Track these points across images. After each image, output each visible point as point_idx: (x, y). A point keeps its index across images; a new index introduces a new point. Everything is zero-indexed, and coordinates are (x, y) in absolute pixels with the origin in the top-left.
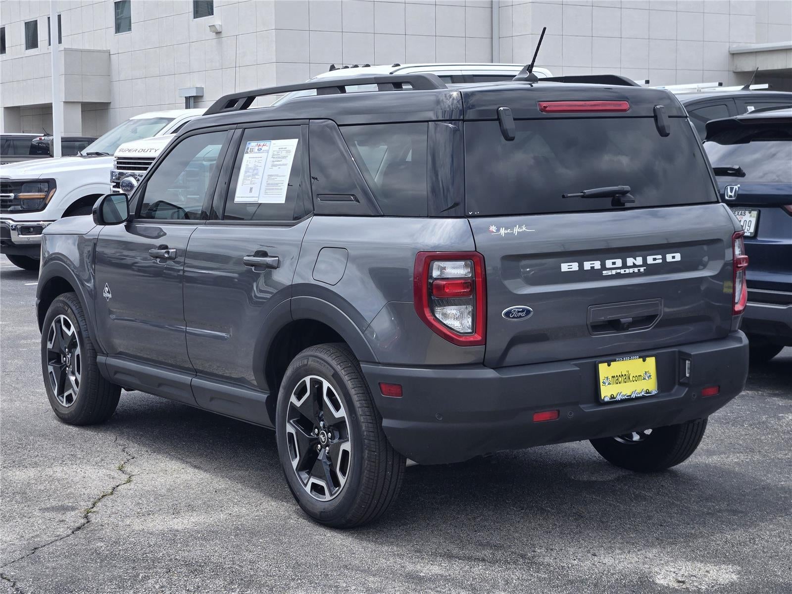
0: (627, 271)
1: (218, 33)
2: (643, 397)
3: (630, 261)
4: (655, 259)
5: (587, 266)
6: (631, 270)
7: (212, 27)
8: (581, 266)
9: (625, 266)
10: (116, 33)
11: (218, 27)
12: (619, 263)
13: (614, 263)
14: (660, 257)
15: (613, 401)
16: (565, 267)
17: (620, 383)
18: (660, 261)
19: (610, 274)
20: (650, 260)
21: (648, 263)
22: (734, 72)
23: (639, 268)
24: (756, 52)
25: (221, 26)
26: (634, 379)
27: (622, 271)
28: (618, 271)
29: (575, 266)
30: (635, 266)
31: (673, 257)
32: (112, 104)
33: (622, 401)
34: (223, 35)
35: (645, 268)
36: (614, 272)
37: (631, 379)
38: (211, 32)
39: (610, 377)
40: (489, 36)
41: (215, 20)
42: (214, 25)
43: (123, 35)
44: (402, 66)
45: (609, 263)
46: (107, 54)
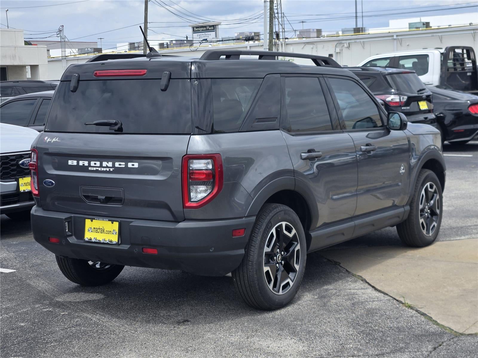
0: (103, 169)
2: (107, 244)
3: (105, 164)
4: (120, 165)
5: (81, 163)
6: (105, 169)
8: (78, 163)
9: (101, 166)
12: (98, 164)
13: (95, 164)
14: (124, 163)
15: (90, 241)
16: (70, 162)
17: (98, 233)
18: (124, 166)
19: (93, 169)
20: (117, 165)
21: (116, 166)
23: (110, 169)
26: (107, 232)
27: (100, 169)
28: (97, 168)
29: (75, 163)
30: (107, 167)
31: (133, 165)
33: (95, 243)
35: (114, 169)
36: (95, 169)
37: (105, 232)
39: (92, 228)
45: (92, 163)
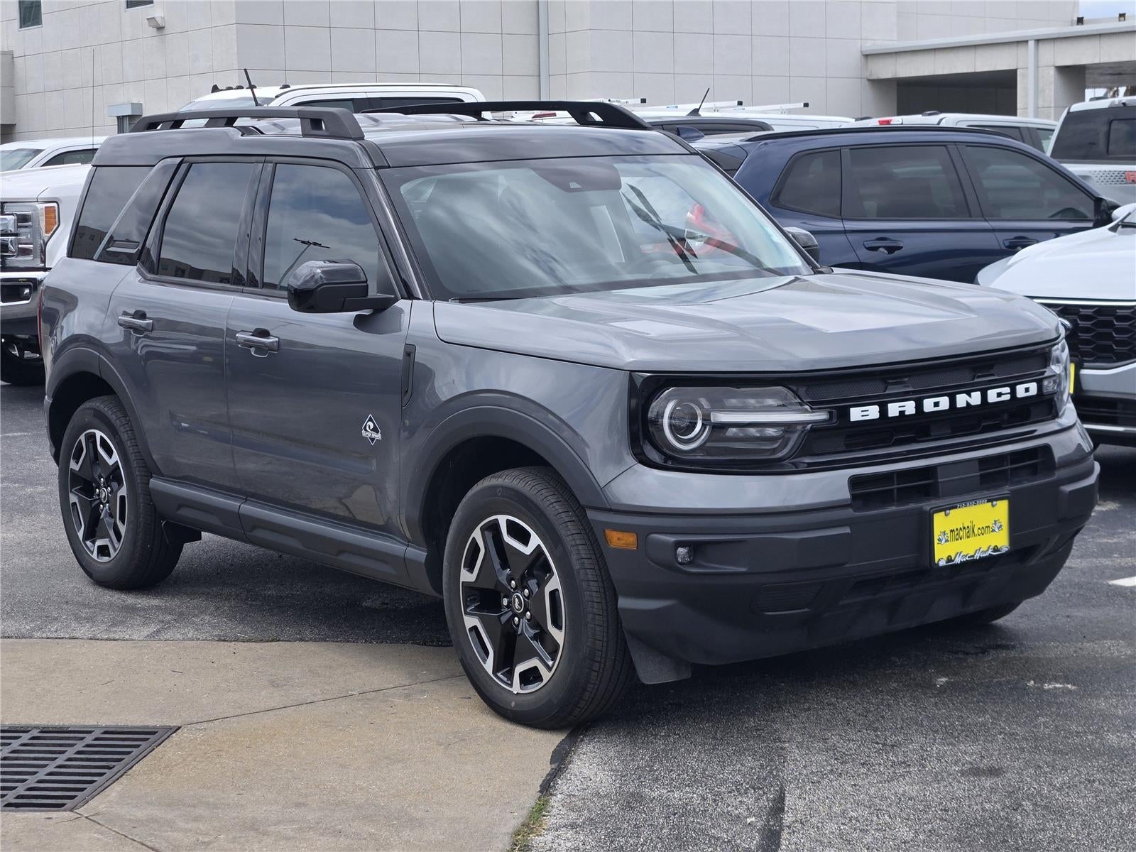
1: (160, 28)
7: (151, 20)
10: (21, 28)
11: (159, 21)
22: (869, 80)
24: (896, 53)
25: (163, 18)
32: (17, 127)
34: (167, 31)
38: (151, 28)
40: (535, 32)
41: (156, 11)
42: (153, 18)
43: (31, 31)
44: (292, 87)
46: (10, 57)
